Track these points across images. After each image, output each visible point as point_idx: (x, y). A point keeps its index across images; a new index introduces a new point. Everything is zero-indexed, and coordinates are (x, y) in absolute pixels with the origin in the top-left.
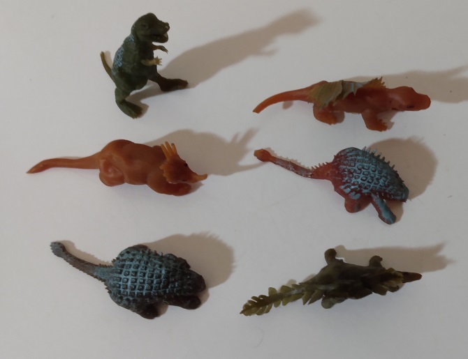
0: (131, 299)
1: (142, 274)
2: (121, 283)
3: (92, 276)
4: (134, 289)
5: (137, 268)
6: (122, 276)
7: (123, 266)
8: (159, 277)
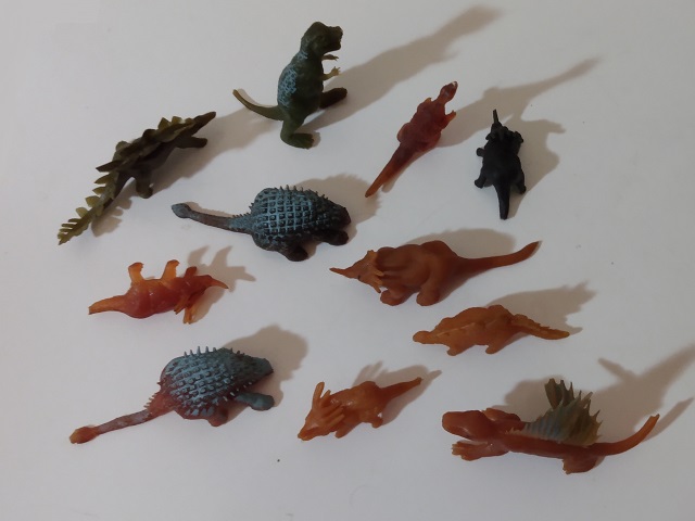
0: (282, 236)
2: (269, 222)
3: (228, 229)
4: (283, 225)
5: (282, 203)
6: (269, 214)
7: (265, 206)
8: (307, 208)
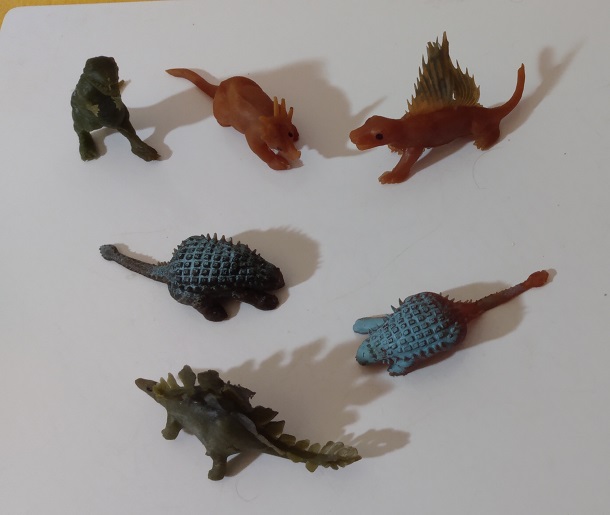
1: (207, 257)
4: (197, 274)
5: (202, 251)
7: (185, 251)
8: (227, 260)
